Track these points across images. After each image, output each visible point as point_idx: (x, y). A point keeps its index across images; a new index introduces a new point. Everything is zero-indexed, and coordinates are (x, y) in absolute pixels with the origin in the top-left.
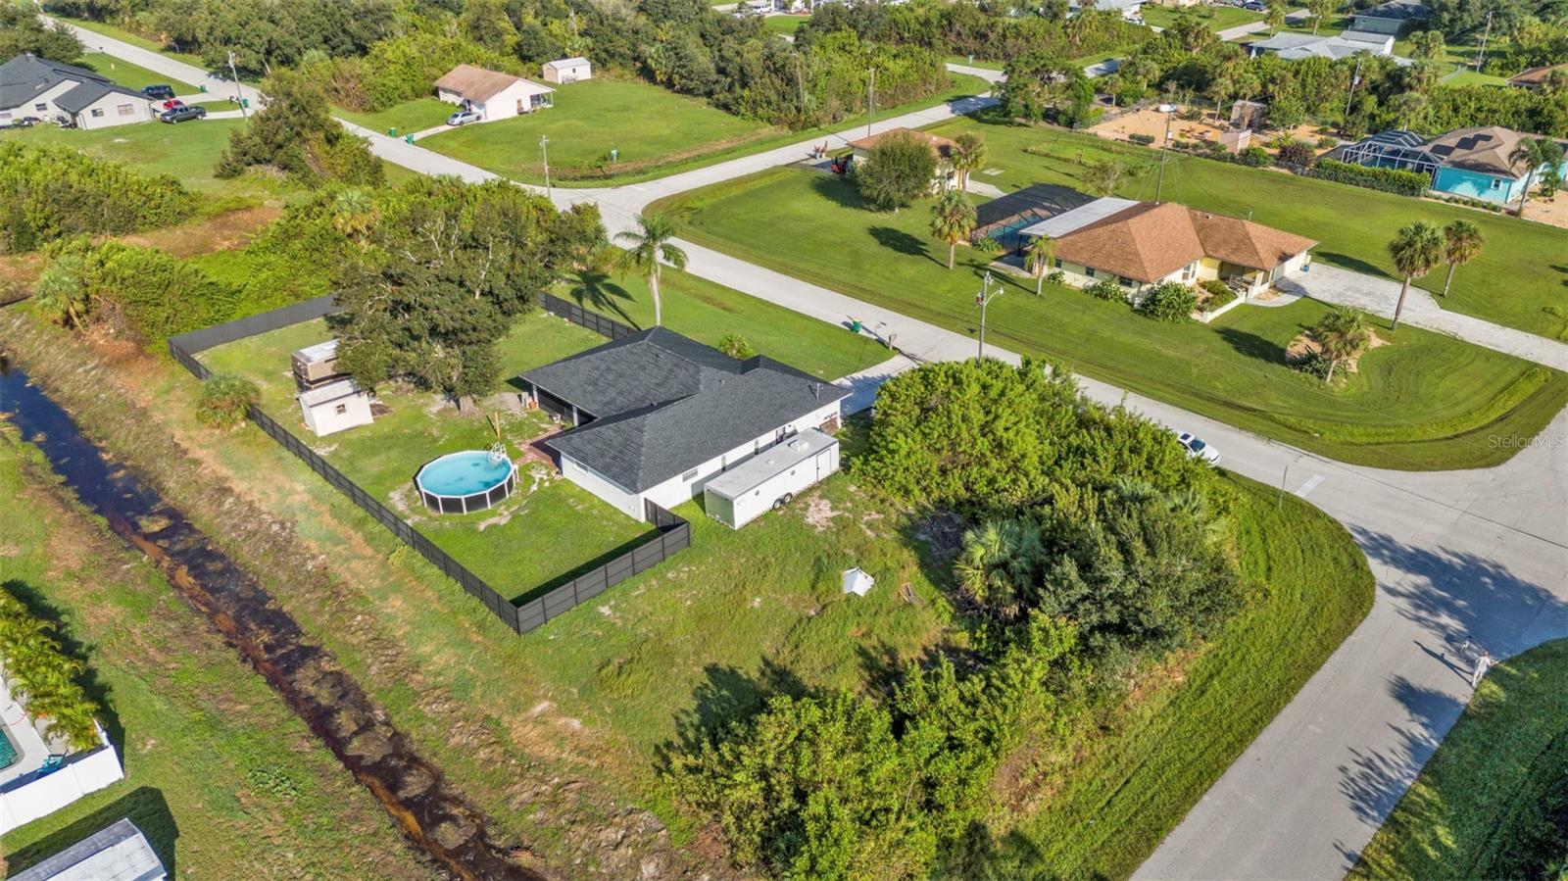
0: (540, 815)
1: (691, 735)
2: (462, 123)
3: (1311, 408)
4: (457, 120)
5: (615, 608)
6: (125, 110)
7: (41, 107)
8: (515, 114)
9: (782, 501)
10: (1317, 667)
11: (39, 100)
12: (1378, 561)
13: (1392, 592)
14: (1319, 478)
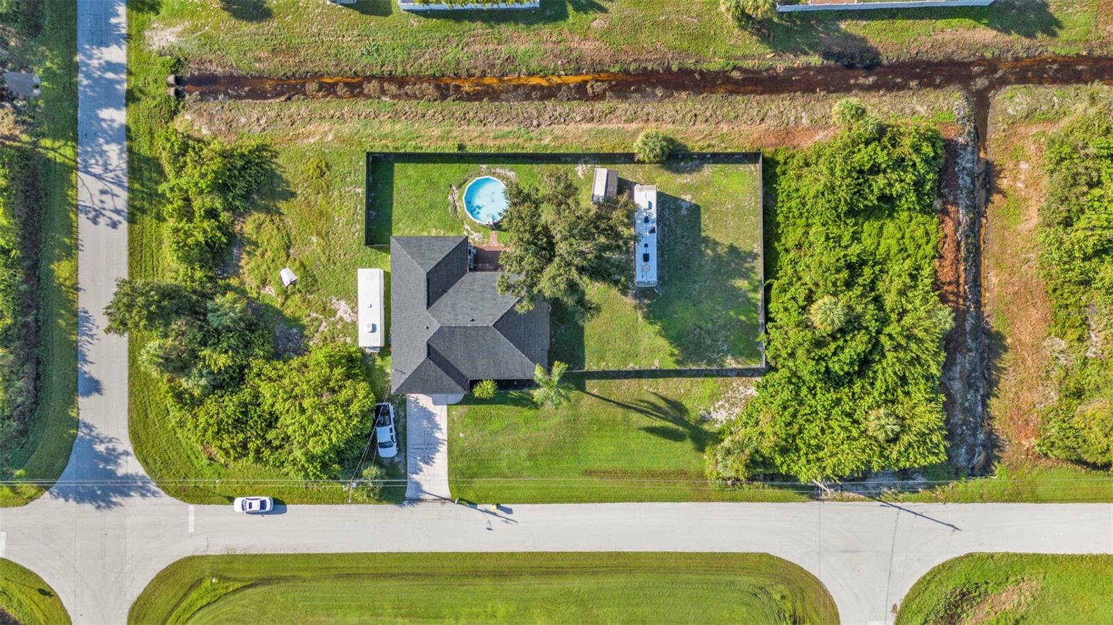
0: (292, 110)
1: (274, 166)
13: (126, 453)
14: (191, 530)
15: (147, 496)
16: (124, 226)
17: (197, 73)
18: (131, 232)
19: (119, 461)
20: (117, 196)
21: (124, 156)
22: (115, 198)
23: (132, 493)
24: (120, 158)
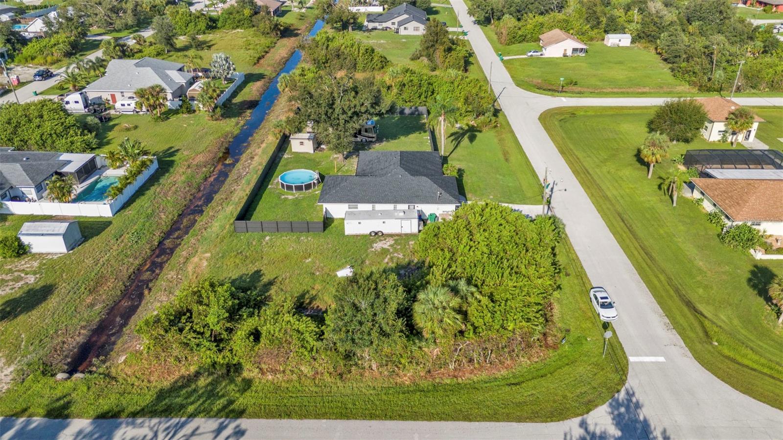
0: (164, 283)
2: (531, 56)
3: (743, 331)
4: (530, 54)
5: (271, 240)
6: (416, 29)
7: (393, 24)
8: (561, 56)
9: (376, 233)
10: (470, 420)
11: (393, 21)
12: (609, 410)
13: (583, 424)
14: (661, 359)
15: (638, 402)
16: (244, 423)
17: (69, 360)
18: (256, 415)
19: (598, 432)
20: (197, 429)
21: (139, 421)
22: (198, 432)
23: (642, 418)
24: (141, 425)
